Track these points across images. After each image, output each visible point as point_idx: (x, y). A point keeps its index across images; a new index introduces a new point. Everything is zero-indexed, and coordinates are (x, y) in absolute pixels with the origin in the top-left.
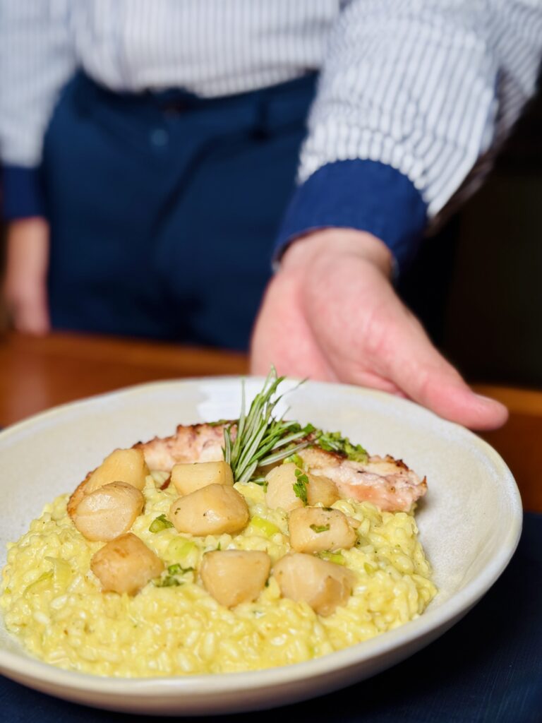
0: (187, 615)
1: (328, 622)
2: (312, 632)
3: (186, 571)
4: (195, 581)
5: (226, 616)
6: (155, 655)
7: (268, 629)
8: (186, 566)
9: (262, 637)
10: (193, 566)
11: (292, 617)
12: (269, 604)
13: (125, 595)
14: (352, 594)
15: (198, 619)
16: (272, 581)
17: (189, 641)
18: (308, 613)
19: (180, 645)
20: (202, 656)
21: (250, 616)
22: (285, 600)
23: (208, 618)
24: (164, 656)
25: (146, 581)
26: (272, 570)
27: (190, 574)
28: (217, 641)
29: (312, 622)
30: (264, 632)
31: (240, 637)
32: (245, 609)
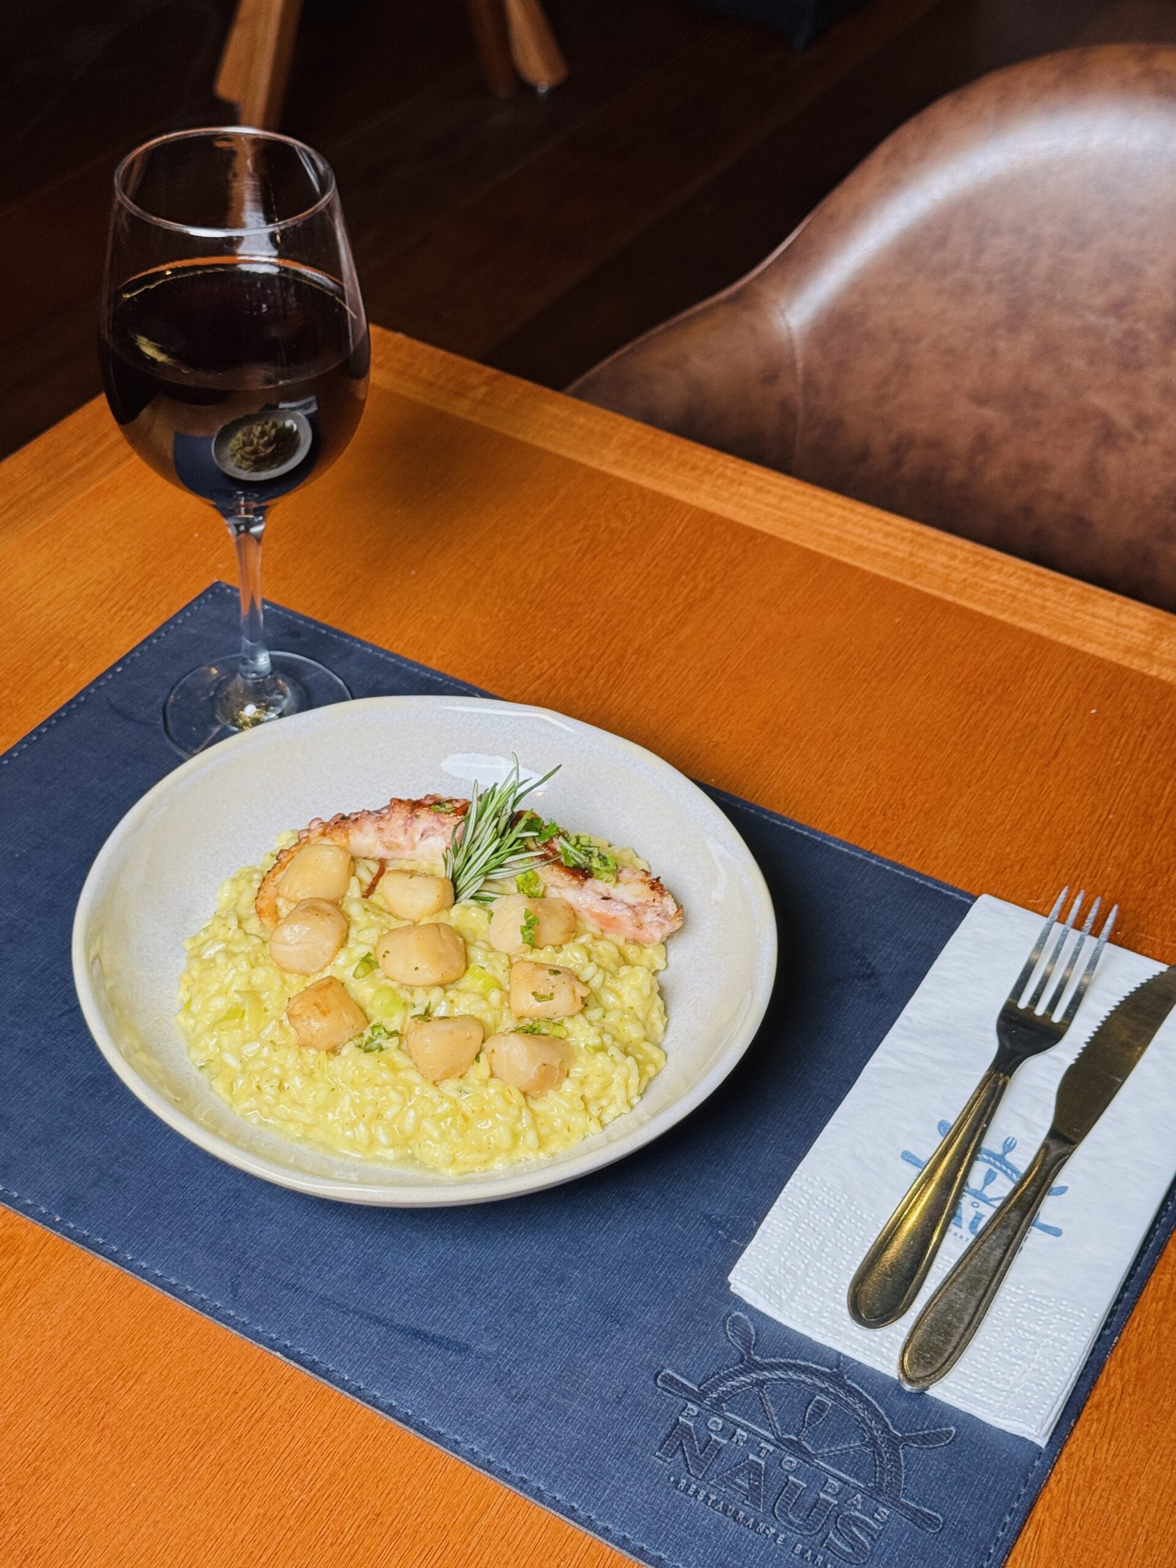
0: (388, 1087)
1: (538, 1107)
2: (519, 1118)
3: (392, 1034)
4: (399, 1047)
5: (430, 1092)
6: (352, 1125)
7: (473, 1111)
8: (391, 1029)
9: (466, 1119)
10: (399, 1029)
11: (499, 1103)
12: (477, 1083)
13: (323, 1053)
14: (567, 1076)
15: (400, 1093)
16: (482, 1056)
17: (389, 1114)
18: (517, 1098)
19: (379, 1116)
20: (401, 1132)
21: (455, 1095)
22: (494, 1081)
23: (411, 1093)
24: (362, 1128)
25: (347, 1039)
26: (485, 1045)
27: (395, 1039)
28: (419, 1119)
29: (520, 1108)
30: (469, 1114)
31: (443, 1117)
32: (450, 1087)
